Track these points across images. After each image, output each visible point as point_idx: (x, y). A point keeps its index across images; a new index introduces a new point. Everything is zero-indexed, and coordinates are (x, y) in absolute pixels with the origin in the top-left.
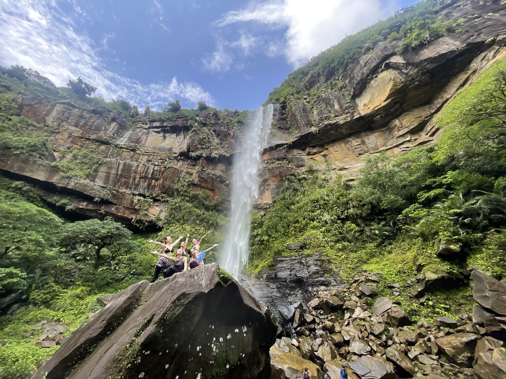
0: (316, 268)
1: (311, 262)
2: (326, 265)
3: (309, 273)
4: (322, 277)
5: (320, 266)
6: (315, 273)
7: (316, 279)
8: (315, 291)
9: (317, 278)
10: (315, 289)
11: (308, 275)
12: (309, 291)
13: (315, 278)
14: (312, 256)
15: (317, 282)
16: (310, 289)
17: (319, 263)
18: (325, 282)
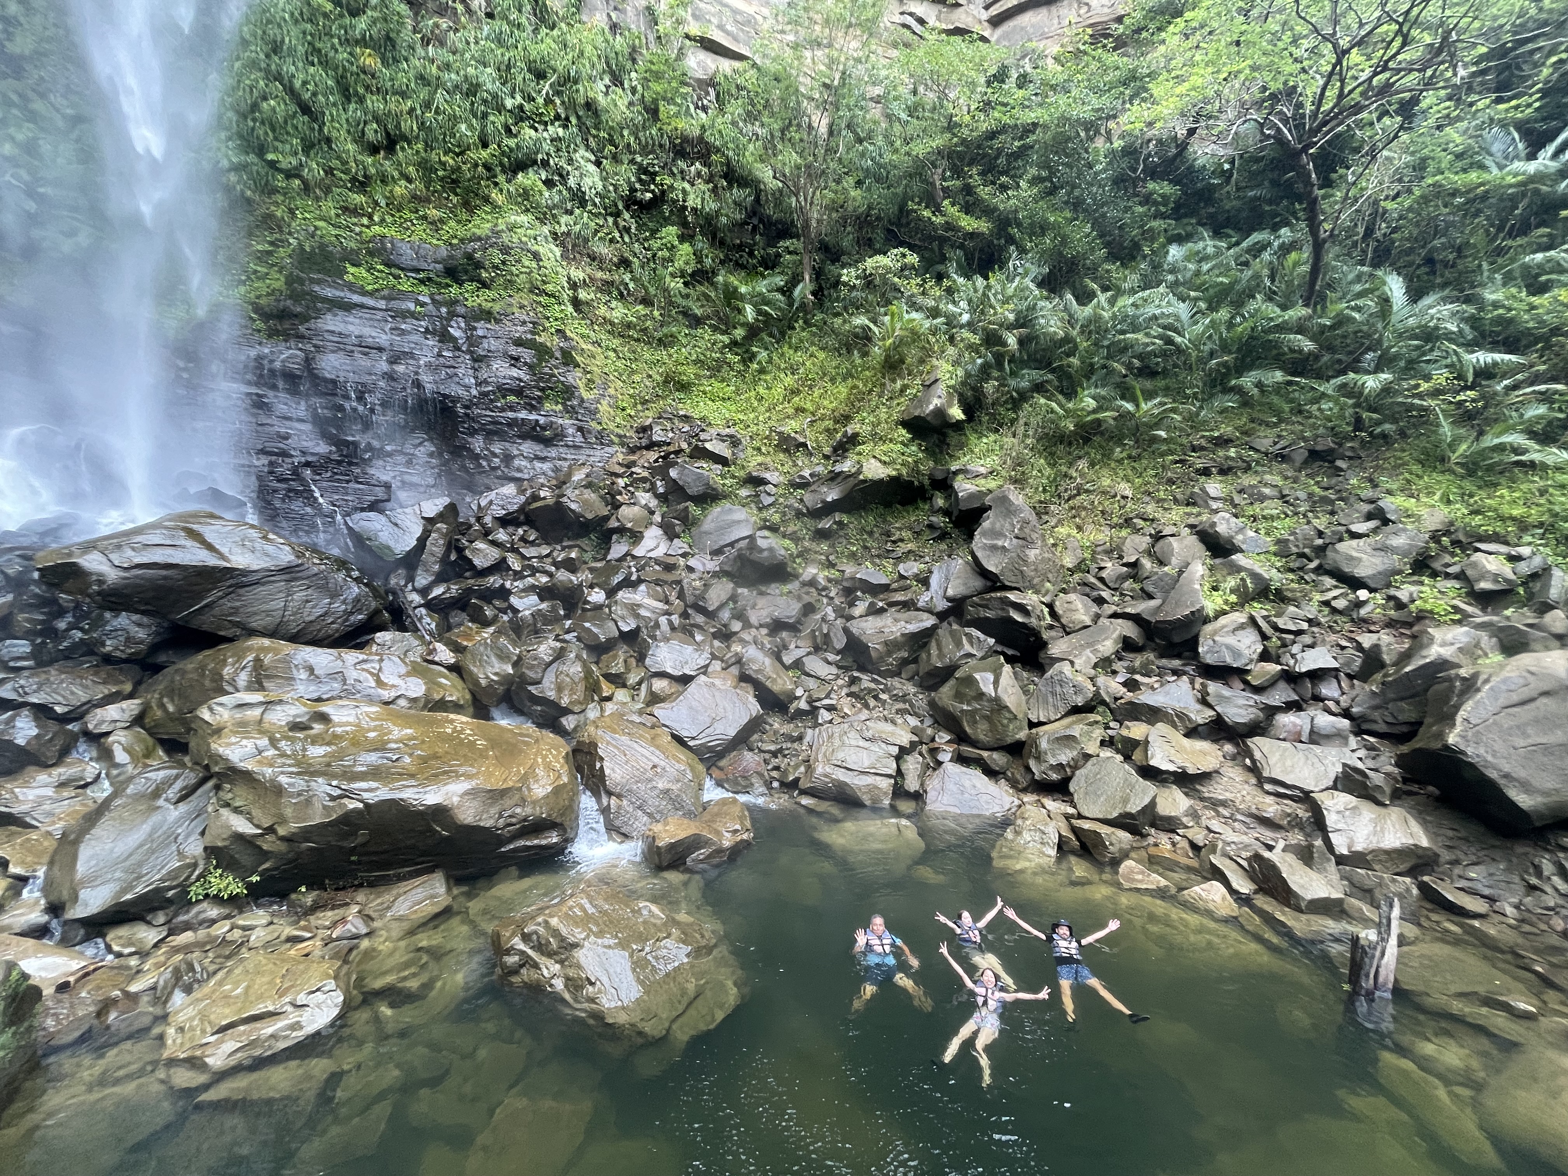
0: (515, 372)
1: (493, 344)
2: (553, 368)
3: (479, 384)
4: (532, 408)
5: (531, 367)
6: (503, 390)
7: (511, 415)
8: (495, 455)
9: (512, 408)
10: (497, 448)
11: (474, 392)
12: (469, 450)
13: (502, 410)
14: (499, 322)
15: (512, 424)
16: (477, 444)
17: (527, 355)
18: (544, 428)
